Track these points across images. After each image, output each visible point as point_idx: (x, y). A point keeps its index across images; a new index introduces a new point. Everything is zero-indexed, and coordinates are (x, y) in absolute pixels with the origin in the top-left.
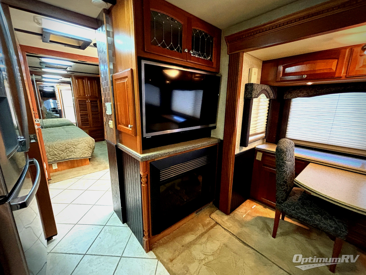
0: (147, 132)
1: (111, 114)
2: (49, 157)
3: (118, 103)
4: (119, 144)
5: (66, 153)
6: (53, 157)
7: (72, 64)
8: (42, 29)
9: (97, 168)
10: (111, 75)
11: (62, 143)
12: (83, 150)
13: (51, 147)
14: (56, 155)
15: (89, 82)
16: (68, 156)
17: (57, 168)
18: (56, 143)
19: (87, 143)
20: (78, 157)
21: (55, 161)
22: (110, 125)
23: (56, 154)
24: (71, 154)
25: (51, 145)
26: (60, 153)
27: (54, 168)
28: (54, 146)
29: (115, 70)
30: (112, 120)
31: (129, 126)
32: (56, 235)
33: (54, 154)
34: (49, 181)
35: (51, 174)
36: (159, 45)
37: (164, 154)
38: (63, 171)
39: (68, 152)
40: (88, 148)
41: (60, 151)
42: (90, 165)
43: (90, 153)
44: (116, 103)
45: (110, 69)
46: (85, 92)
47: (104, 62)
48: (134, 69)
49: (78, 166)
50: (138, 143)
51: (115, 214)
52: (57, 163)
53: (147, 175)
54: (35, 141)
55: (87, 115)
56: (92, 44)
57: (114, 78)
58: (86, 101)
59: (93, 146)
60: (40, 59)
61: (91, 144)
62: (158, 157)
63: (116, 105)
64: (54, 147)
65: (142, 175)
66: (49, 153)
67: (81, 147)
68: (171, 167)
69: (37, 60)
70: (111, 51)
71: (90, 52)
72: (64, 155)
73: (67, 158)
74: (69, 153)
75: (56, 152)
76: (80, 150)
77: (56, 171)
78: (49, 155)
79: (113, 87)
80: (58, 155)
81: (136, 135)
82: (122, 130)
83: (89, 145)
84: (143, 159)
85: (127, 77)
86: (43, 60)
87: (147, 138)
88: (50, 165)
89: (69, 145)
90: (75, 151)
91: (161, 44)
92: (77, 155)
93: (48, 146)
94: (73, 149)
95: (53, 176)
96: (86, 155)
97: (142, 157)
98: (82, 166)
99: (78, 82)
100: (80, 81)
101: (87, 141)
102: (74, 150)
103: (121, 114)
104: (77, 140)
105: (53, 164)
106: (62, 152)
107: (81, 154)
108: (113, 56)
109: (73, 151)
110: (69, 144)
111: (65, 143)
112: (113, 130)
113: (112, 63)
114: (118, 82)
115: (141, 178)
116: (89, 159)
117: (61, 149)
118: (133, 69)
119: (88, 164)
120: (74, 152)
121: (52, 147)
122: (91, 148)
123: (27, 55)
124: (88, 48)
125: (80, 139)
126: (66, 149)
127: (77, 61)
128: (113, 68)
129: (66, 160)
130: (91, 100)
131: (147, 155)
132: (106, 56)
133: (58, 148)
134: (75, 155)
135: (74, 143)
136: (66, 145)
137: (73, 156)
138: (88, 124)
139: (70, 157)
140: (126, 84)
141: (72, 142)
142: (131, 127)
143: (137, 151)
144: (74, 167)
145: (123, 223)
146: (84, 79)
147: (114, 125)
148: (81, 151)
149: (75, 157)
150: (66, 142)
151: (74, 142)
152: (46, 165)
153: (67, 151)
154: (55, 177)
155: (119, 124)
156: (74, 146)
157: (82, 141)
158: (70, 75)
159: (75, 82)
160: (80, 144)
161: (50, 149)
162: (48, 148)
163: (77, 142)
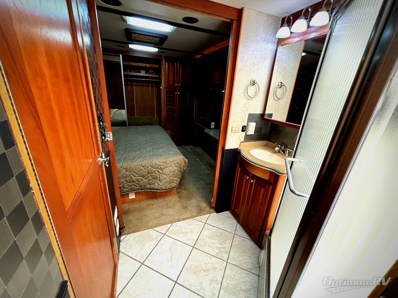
2: (125, 185)
5: (147, 180)
6: (130, 184)
11: (143, 165)
12: (171, 176)
13: (128, 170)
14: (134, 182)
15: (181, 65)
16: (149, 184)
17: (134, 197)
18: (136, 164)
20: (163, 188)
21: (133, 189)
23: (135, 180)
24: (153, 182)
25: (129, 167)
26: (140, 180)
27: (131, 197)
28: (133, 169)
33: (131, 180)
35: (126, 206)
38: (142, 204)
40: (177, 174)
41: (140, 176)
42: (176, 197)
46: (174, 81)
52: (135, 192)
55: (174, 111)
58: (174, 92)
59: (184, 169)
61: (182, 166)
64: (132, 171)
66: (126, 179)
67: (168, 173)
72: (144, 182)
73: (148, 187)
74: (151, 179)
75: (134, 178)
76: (167, 177)
77: (132, 200)
78: (125, 182)
80: (137, 182)
83: (179, 169)
88: (125, 195)
89: (152, 169)
90: (161, 179)
93: (124, 168)
94: (158, 175)
95: (127, 212)
96: (173, 185)
98: (166, 196)
99: (168, 65)
100: (171, 64)
101: (177, 163)
104: (165, 160)
105: (129, 194)
106: (142, 178)
107: (167, 184)
109: (157, 177)
110: (154, 167)
111: (148, 165)
117: (142, 173)
119: (174, 194)
120: (158, 179)
121: (130, 170)
122: (181, 172)
125: (168, 161)
126: (148, 174)
129: (147, 190)
133: (137, 172)
134: (160, 185)
135: (160, 165)
136: (149, 168)
137: (156, 186)
138: (174, 123)
139: (152, 186)
141: (157, 164)
144: (155, 198)
146: (175, 62)
148: (168, 179)
149: (159, 187)
150: (150, 164)
151: (160, 163)
153: (149, 177)
154: (130, 217)
156: (160, 170)
157: (171, 163)
158: (161, 56)
159: (165, 66)
160: (168, 168)
161: (127, 173)
162: (124, 171)
163: (164, 163)
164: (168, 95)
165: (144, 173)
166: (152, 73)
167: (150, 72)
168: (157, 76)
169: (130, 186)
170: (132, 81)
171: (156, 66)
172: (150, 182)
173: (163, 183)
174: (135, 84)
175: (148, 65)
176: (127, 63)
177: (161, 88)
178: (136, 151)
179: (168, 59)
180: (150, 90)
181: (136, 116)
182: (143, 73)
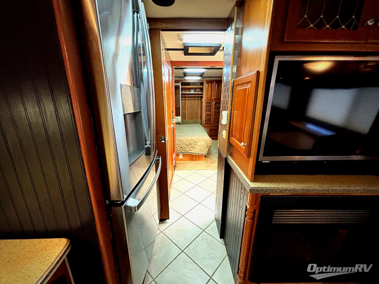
0: (264, 155)
1: (225, 123)
2: (178, 149)
3: (235, 112)
4: (229, 157)
6: (181, 149)
7: (204, 70)
8: (184, 44)
9: (209, 166)
10: (233, 80)
11: (187, 139)
12: (201, 147)
13: (180, 141)
15: (216, 84)
16: (190, 150)
17: (182, 158)
18: (183, 138)
19: (205, 142)
20: (197, 153)
21: (181, 152)
22: (223, 135)
24: (192, 149)
25: (180, 139)
26: (185, 147)
27: (180, 158)
29: (238, 73)
30: (226, 130)
31: (243, 143)
32: (169, 219)
33: (181, 147)
34: (175, 168)
35: (177, 162)
36: (311, 26)
37: (286, 190)
38: (186, 162)
39: (190, 147)
40: (205, 147)
42: (204, 162)
43: (206, 151)
44: (232, 112)
45: (232, 73)
46: (211, 95)
47: (228, 65)
48: (262, 71)
49: (196, 160)
50: (250, 165)
51: (215, 222)
52: (183, 154)
53: (255, 210)
54: (164, 142)
55: (211, 115)
56: (221, 48)
57: (235, 84)
58: (211, 103)
59: (209, 145)
60: (183, 70)
61: (208, 143)
62: (276, 191)
63: (232, 114)
64: (182, 142)
65: (248, 207)
66: (179, 146)
67: (200, 145)
68: (293, 210)
69: (181, 71)
70: (237, 52)
71: (219, 56)
72: (187, 149)
73: (189, 152)
75: (183, 146)
76: (199, 147)
77: (181, 160)
79: (233, 94)
80: (184, 149)
81: (249, 156)
82: (234, 144)
83: (206, 144)
84: (253, 190)
85: (250, 82)
86: (185, 70)
87: (263, 162)
88: (178, 155)
91: (314, 24)
92: (196, 151)
95: (178, 164)
96: (203, 153)
97: (252, 188)
98: (199, 160)
99: (208, 85)
100: (210, 84)
101: (205, 140)
102: (194, 146)
103: (236, 126)
104: (198, 138)
106: (187, 146)
107: (199, 151)
108: (238, 57)
110: (192, 141)
111: (190, 139)
112: (225, 141)
113: (236, 66)
114: (239, 88)
115: (246, 210)
116: (205, 156)
118: (260, 71)
119: (203, 160)
120: (195, 148)
122: (207, 146)
123: (175, 68)
124: (218, 53)
125: (201, 138)
126: (190, 144)
127: (208, 67)
128: (236, 72)
130: (216, 102)
131: (259, 186)
132: (230, 59)
133: (184, 143)
136: (190, 141)
137: (193, 151)
138: (210, 123)
139: (191, 152)
140: (247, 91)
141: (194, 140)
142: (244, 145)
143: (246, 175)
144: (193, 160)
145: (221, 238)
146: (212, 83)
147: (227, 136)
151: (196, 139)
152: (175, 156)
154: (179, 165)
155: (232, 136)
156: (195, 143)
157: (202, 140)
158: (203, 81)
159: (205, 86)
160: (200, 142)
161: (180, 143)
162: (178, 141)
163: (198, 140)
164: (207, 105)
165: (187, 144)
166: (198, 91)
167: (197, 91)
168: (201, 93)
169: (181, 150)
170: (185, 97)
171: (201, 87)
172: (190, 149)
173: (196, 150)
174: (188, 99)
175: (196, 87)
176: (183, 87)
177: (203, 100)
178: (184, 133)
179: (208, 82)
180: (196, 102)
181: (186, 120)
182: (192, 92)
